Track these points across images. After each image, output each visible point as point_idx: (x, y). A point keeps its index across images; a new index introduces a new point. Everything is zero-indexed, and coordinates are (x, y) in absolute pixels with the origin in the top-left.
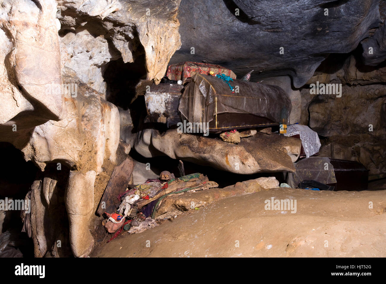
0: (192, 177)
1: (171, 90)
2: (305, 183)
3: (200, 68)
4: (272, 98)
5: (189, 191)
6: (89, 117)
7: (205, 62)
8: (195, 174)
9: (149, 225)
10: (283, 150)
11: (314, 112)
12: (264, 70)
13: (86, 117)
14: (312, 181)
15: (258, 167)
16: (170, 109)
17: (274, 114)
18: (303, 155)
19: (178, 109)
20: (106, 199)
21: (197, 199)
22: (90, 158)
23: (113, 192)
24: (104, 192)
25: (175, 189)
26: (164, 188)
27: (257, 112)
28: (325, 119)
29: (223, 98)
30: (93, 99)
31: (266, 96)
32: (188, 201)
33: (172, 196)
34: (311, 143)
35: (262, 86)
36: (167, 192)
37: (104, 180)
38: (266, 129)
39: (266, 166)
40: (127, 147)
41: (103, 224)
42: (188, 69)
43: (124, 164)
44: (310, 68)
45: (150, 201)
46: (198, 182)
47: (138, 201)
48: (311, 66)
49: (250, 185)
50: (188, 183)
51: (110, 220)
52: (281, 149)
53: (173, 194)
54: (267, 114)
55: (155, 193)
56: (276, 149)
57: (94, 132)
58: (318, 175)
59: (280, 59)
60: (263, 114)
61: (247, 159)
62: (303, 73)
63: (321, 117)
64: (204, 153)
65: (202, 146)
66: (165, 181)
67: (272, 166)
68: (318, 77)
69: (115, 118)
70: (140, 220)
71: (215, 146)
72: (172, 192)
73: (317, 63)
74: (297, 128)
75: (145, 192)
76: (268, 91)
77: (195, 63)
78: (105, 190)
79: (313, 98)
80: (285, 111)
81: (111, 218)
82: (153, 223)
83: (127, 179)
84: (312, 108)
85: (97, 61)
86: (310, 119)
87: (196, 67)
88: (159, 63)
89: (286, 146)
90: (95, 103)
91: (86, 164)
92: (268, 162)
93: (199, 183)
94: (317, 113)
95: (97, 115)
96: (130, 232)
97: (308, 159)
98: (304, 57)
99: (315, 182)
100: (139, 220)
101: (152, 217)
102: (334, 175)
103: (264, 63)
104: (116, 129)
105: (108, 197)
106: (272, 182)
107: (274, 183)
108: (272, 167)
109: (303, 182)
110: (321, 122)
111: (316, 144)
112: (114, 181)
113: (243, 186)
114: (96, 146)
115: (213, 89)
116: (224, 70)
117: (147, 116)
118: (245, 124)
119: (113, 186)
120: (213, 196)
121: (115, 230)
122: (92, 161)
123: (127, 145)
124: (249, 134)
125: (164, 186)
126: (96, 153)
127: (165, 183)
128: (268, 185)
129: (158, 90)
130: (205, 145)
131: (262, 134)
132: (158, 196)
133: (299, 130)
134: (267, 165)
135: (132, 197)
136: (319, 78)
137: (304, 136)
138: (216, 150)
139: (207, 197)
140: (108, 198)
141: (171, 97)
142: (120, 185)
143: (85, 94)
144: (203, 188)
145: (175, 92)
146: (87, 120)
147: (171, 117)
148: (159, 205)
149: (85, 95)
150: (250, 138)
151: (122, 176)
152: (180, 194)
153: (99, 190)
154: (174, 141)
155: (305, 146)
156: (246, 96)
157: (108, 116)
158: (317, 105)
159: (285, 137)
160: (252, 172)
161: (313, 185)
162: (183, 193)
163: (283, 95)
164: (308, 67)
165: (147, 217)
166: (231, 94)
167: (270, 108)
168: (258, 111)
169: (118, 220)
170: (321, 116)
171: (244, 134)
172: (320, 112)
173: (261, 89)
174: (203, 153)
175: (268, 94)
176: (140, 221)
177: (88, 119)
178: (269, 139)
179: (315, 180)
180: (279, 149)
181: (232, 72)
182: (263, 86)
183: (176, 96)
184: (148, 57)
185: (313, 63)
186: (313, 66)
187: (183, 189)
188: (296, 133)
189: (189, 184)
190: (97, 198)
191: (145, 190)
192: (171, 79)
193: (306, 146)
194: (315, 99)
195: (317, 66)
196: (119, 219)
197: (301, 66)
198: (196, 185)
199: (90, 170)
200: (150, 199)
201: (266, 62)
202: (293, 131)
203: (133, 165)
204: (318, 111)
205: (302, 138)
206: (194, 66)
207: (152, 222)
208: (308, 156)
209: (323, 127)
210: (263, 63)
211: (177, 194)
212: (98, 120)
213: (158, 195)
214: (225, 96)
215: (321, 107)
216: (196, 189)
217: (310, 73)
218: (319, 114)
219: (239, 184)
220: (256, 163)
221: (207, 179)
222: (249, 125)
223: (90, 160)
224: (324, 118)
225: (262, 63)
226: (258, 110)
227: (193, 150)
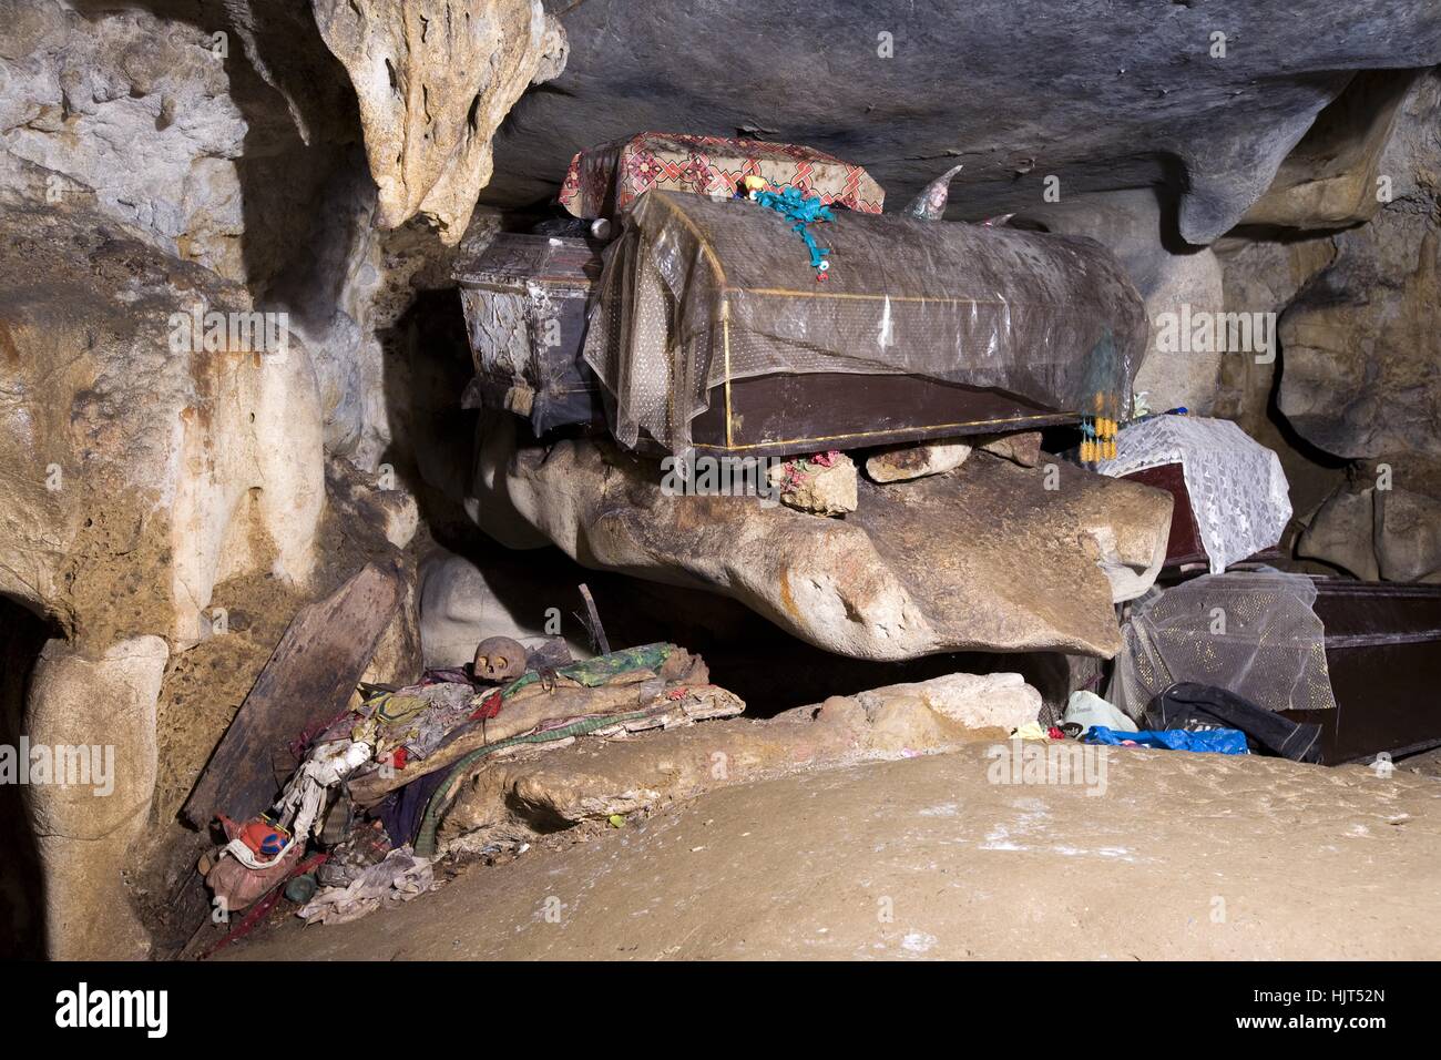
0: (628, 662)
1: (553, 264)
2: (1187, 697)
3: (705, 161)
4: (1040, 298)
5: (599, 732)
6: (118, 397)
7: (751, 134)
8: (646, 648)
9: (393, 887)
10: (1081, 544)
11: (1299, 345)
12: (1031, 161)
13: (101, 397)
14: (1214, 690)
15: (925, 634)
16: (545, 354)
17: (1049, 372)
18: (1195, 558)
19: (580, 353)
20: (237, 754)
21: (613, 778)
22: (130, 580)
23: (275, 720)
24: (234, 718)
25: (532, 720)
26: (482, 717)
27: (953, 367)
28: (1350, 378)
29: (760, 304)
30: (151, 316)
31: (1011, 289)
32: (569, 787)
33: (513, 756)
34: (1243, 501)
35: (1001, 243)
36: (496, 732)
37: (239, 665)
38: (1012, 439)
39: (973, 625)
40: (399, 510)
41: (204, 867)
42: (645, 167)
43: (348, 595)
44: (1251, 147)
45: (412, 772)
46: (653, 689)
47: (357, 774)
48: (1254, 138)
49: (887, 712)
50: (601, 694)
51: (229, 853)
52: (1068, 539)
53: (516, 748)
54: (1009, 373)
55: (436, 739)
56: (1045, 538)
57: (145, 465)
58: (1249, 666)
59: (1094, 108)
60: (987, 373)
61: (874, 592)
62: (1215, 177)
63: (1335, 369)
64: (695, 554)
65: (689, 523)
66: (491, 683)
67: (999, 629)
68: (1321, 190)
69: (284, 394)
70: (361, 857)
71: (740, 525)
72: (519, 734)
73: (1284, 125)
74: (1173, 434)
75: (394, 730)
76: (1024, 263)
77: (688, 137)
78: (237, 713)
79: (1302, 283)
80: (1110, 357)
81: (236, 846)
82: (416, 877)
83: (357, 658)
84: (1296, 330)
85: (211, 140)
86: (1284, 379)
87: (682, 159)
88: (426, 142)
89: (1095, 522)
90: (154, 332)
91: (106, 610)
92: (987, 605)
93: (653, 692)
94: (1314, 352)
95: (162, 389)
96: (304, 913)
97: (1217, 581)
98: (1212, 98)
99: (1229, 699)
100: (356, 857)
101: (417, 847)
102: (1326, 668)
103: (1022, 130)
104: (295, 444)
105: (248, 743)
106: (1007, 697)
107: (1018, 700)
108: (1002, 631)
109: (1173, 689)
110: (1332, 394)
111: (1265, 507)
112: (289, 670)
113: (853, 715)
114: (165, 528)
115: (709, 265)
116: (823, 169)
117: (474, 379)
118: (893, 423)
119: (276, 695)
120: (699, 763)
121: (246, 901)
122: (144, 592)
123: (397, 505)
124: (916, 466)
125: (483, 705)
126: (166, 558)
127: (493, 690)
128: (984, 712)
129: (505, 264)
130: (702, 518)
131: (997, 462)
132: (451, 750)
133: (1178, 445)
134: (979, 621)
135: (339, 754)
136: (1327, 193)
137: (1204, 471)
138: (741, 543)
139: (666, 766)
140: (246, 750)
141: (550, 298)
142: (315, 686)
143: (120, 289)
144: (665, 719)
145: (569, 273)
146: (102, 415)
147: (555, 388)
148: (450, 795)
149: (119, 296)
150: (927, 484)
151: (332, 647)
152: (553, 746)
153: (212, 711)
154: (582, 493)
155: (1206, 521)
156: (895, 289)
157: (241, 390)
158: (1318, 317)
159: (1103, 477)
160: (901, 654)
161: (1217, 711)
162: (571, 740)
163: (1108, 280)
164: (1243, 146)
165: (397, 844)
166: (811, 286)
167: (1030, 343)
168: (960, 361)
169: (267, 852)
170: (1333, 364)
171: (893, 467)
172: (1332, 347)
173: (991, 254)
174: (689, 551)
175: (1020, 281)
176: (359, 865)
177: (109, 410)
178: (1020, 486)
179: (1233, 687)
180: (1058, 539)
181: (864, 176)
182: (1006, 240)
183: (574, 295)
184: (370, 115)
185: (1266, 125)
186: (1266, 139)
187: (569, 722)
188: (1166, 456)
189: (603, 700)
190: (196, 749)
191: (398, 720)
192: (578, 215)
193: (1213, 518)
194: (1309, 287)
195: (1289, 137)
196: (270, 849)
197: (1205, 140)
198: (640, 704)
199: (133, 636)
200: (414, 765)
201: (1033, 128)
202: (1155, 446)
203: (393, 595)
204: (1322, 344)
205: (1194, 481)
206: (678, 152)
207: (411, 871)
208: (1218, 568)
209: (1339, 414)
210: (1022, 133)
211: (539, 748)
212: (167, 411)
213: (452, 746)
214: (771, 296)
215: (1336, 325)
216: (632, 726)
217: (1253, 174)
218: (1324, 356)
219: (836, 704)
220: (915, 613)
221: (702, 673)
222: (911, 429)
223: (132, 592)
224: (1346, 374)
225: (1016, 132)
226: (960, 357)
227: (651, 539)
